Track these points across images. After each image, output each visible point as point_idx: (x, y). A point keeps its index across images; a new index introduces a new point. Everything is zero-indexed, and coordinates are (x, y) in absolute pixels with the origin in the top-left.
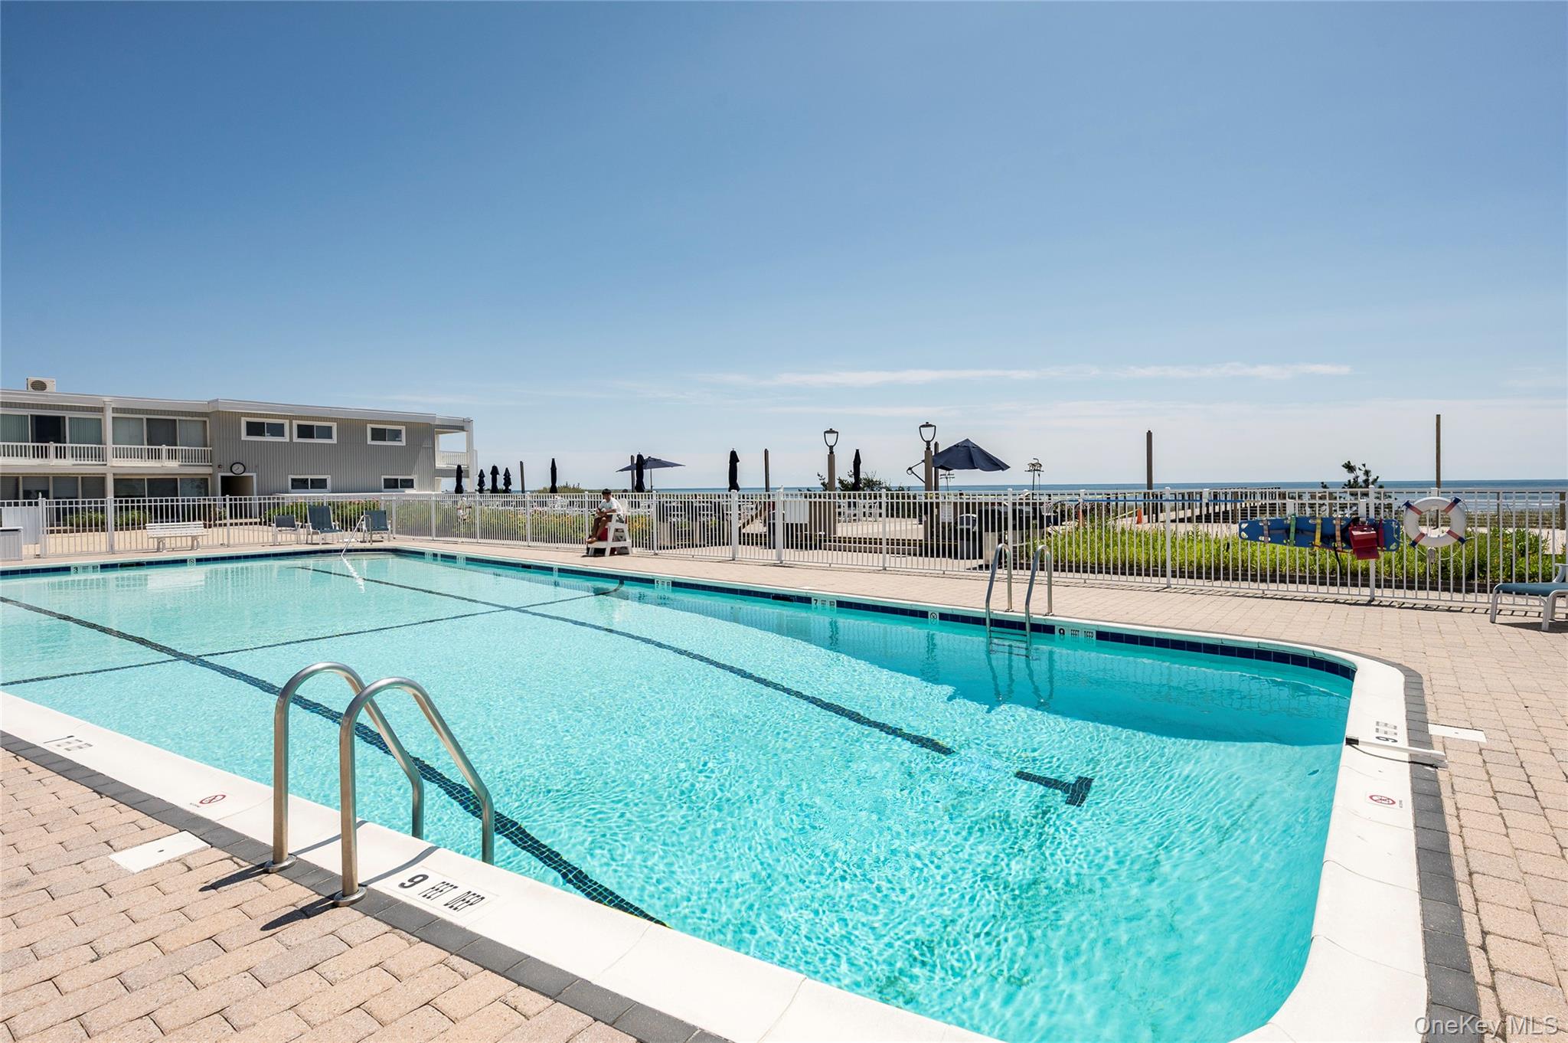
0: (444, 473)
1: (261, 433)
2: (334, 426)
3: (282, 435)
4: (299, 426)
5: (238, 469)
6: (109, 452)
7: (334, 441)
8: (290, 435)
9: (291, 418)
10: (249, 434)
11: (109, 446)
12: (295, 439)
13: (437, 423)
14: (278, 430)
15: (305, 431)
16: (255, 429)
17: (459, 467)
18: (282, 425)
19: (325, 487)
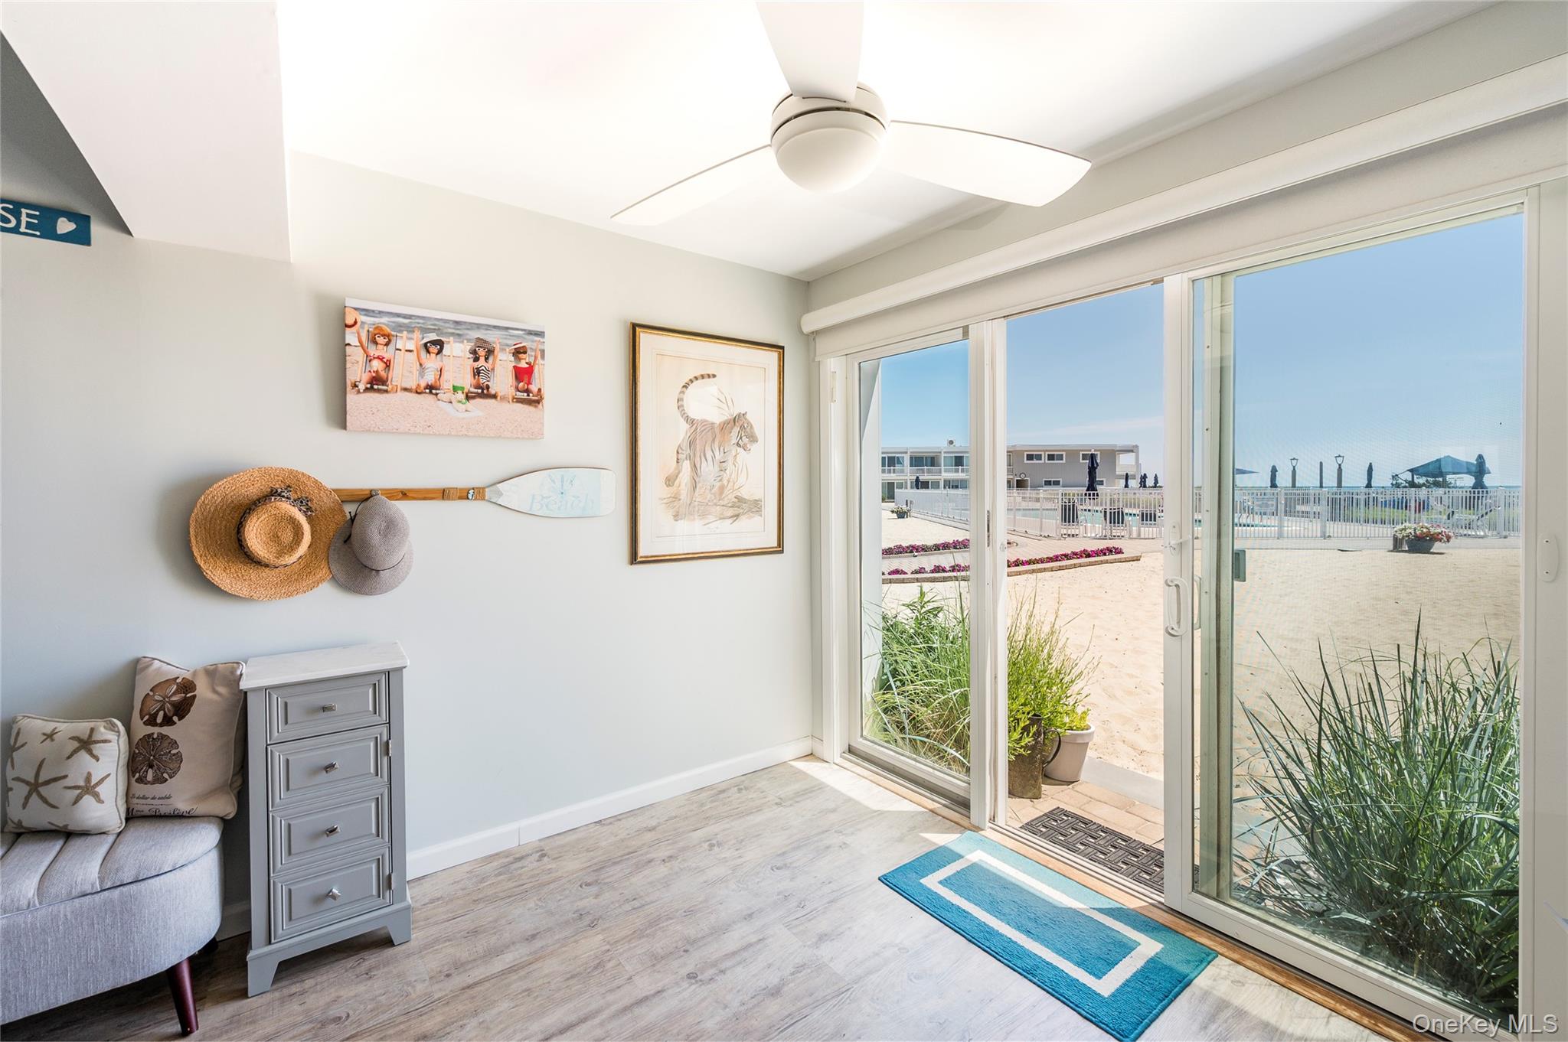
0: (1120, 477)
1: (1032, 459)
2: (1064, 453)
3: (1041, 459)
4: (1048, 455)
5: (1023, 476)
6: (943, 471)
7: (1064, 461)
8: (1044, 459)
9: (1045, 451)
10: (1027, 459)
11: (943, 468)
12: (1047, 461)
13: (1118, 449)
14: (1039, 457)
15: (1051, 457)
16: (1030, 457)
17: (1127, 474)
18: (1041, 455)
19: (1059, 484)
